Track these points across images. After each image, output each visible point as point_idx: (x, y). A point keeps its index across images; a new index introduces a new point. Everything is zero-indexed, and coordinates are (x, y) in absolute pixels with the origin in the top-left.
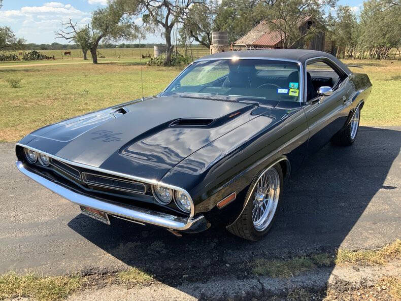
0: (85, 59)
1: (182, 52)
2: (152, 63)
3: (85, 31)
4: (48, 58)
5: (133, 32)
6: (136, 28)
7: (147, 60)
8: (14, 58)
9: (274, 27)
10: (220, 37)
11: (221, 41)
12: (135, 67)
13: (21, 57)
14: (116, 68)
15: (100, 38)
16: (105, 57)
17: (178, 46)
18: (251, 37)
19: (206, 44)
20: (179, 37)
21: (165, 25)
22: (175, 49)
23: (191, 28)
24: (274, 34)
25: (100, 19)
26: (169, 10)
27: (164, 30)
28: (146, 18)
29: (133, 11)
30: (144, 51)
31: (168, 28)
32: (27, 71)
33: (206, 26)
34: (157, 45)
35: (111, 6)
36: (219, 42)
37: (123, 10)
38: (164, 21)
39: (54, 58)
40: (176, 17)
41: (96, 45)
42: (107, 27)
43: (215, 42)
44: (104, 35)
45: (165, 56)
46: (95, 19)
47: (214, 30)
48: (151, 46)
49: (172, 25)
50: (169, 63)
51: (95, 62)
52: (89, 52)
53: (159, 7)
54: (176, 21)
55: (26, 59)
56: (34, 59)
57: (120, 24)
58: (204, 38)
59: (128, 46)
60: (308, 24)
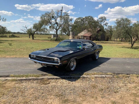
0: (30, 38)
1: (61, 37)
3: (31, 29)
4: (17, 37)
5: (46, 30)
6: (47, 29)
7: (50, 39)
8: (6, 37)
9: (89, 31)
11: (73, 34)
12: (46, 41)
13: (8, 36)
14: (40, 41)
15: (35, 32)
16: (37, 37)
17: (60, 35)
18: (83, 34)
19: (68, 35)
20: (60, 32)
21: (56, 29)
22: (59, 36)
23: (64, 30)
24: (89, 33)
25: (36, 26)
26: (57, 25)
27: (55, 31)
28: (50, 27)
30: (49, 36)
31: (57, 30)
33: (69, 30)
34: (53, 34)
36: (72, 35)
37: (43, 24)
38: (56, 28)
39: (19, 37)
41: (34, 34)
42: (38, 29)
43: (71, 35)
44: (36, 31)
45: (55, 38)
46: (34, 26)
47: (71, 31)
48: (51, 34)
50: (56, 40)
51: (33, 39)
52: (31, 36)
53: (54, 24)
55: (10, 37)
56: (12, 37)
57: (42, 28)
58: (68, 33)
59: (43, 34)
60: (100, 30)
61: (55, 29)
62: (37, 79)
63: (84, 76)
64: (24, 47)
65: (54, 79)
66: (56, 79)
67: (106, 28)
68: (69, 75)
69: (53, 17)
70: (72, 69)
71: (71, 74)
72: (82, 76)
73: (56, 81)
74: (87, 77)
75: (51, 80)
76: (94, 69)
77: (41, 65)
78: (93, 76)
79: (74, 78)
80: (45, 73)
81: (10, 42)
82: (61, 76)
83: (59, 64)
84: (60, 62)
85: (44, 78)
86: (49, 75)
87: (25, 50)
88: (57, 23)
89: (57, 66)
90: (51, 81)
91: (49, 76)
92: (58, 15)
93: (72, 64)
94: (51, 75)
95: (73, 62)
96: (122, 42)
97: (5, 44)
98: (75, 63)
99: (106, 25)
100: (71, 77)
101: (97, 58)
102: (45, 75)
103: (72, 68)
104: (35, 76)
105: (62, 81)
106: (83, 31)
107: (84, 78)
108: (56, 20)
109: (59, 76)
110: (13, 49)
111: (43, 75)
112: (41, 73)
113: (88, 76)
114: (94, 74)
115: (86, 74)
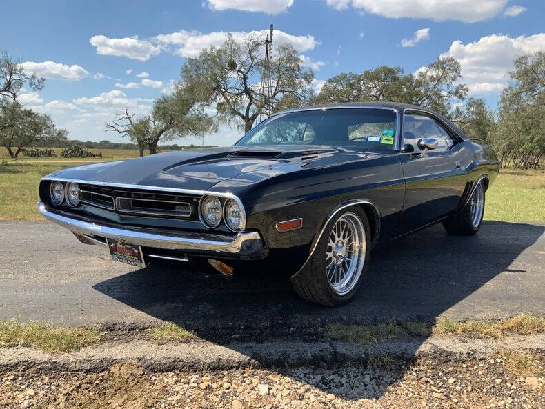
4: (94, 156)
15: (162, 131)
21: (245, 118)
26: (251, 99)
27: (242, 122)
29: (207, 100)
31: (248, 121)
35: (179, 93)
38: (244, 113)
39: (100, 156)
40: (260, 107)
41: (158, 139)
42: (173, 118)
44: (167, 128)
46: (158, 108)
49: (255, 117)
52: (147, 150)
54: (260, 112)
55: (65, 155)
56: (75, 156)
61: (243, 117)
62: (55, 370)
63: (440, 341)
65: (193, 367)
66: (216, 368)
67: (458, 109)
68: (319, 337)
69: (233, 65)
70: (342, 287)
71: (333, 330)
72: (425, 347)
73: (209, 388)
74: (472, 356)
75: (170, 379)
76: (490, 286)
78: (511, 343)
79: (362, 362)
80: (134, 315)
82: (261, 338)
83: (241, 239)
84: (243, 226)
85: (113, 362)
86: (157, 332)
88: (248, 91)
90: (166, 390)
91: (162, 341)
92: (253, 59)
93: (338, 250)
94: (181, 332)
95: (348, 232)
98: (361, 245)
99: (461, 97)
101: (475, 223)
102: (130, 332)
103: (339, 277)
104: (47, 341)
105: (263, 389)
107: (444, 358)
108: (245, 78)
109: (242, 340)
111: (114, 332)
112: (103, 321)
113: (477, 345)
114: (520, 325)
115: (454, 331)
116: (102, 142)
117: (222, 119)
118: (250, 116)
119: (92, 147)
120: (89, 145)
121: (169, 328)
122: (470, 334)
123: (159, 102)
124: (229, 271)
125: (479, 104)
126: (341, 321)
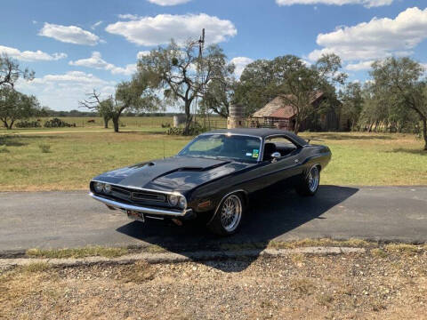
0: (106, 127)
1: (201, 122)
2: (172, 133)
3: (109, 102)
4: (69, 126)
5: (155, 104)
6: (158, 100)
7: (167, 129)
8: (35, 125)
9: (287, 102)
10: (237, 110)
12: (155, 136)
13: (42, 124)
14: (137, 137)
15: (123, 108)
16: (127, 125)
17: (196, 115)
18: (268, 110)
19: (224, 115)
20: (198, 108)
21: (185, 99)
22: (193, 120)
23: (210, 101)
24: (288, 108)
25: (124, 91)
26: (189, 85)
27: (183, 103)
28: (167, 93)
29: (156, 86)
30: (164, 120)
31: (188, 102)
32: (51, 137)
33: (224, 99)
34: (177, 115)
35: (135, 81)
36: (237, 114)
37: (147, 85)
38: (184, 96)
39: (75, 126)
40: (195, 92)
41: (119, 114)
42: (130, 98)
43: (232, 114)
44: (127, 106)
45: (183, 126)
46: (120, 91)
47: (233, 103)
48: (172, 115)
49: (192, 98)
50: (187, 133)
51: (117, 130)
52: (111, 121)
53: (179, 83)
54: (195, 95)
55: (47, 126)
56: (55, 126)
57: (142, 97)
58: (223, 110)
59: (148, 115)
60: (323, 98)
62: (113, 264)
63: (269, 250)
64: (88, 155)
65: (167, 262)
66: (176, 262)
67: (340, 92)
68: (219, 250)
69: (175, 62)
70: (230, 228)
71: (223, 247)
72: (262, 253)
73: (174, 269)
74: (279, 256)
75: (158, 266)
77: (129, 214)
78: (298, 250)
79: (234, 258)
80: (139, 242)
81: (46, 143)
82: (194, 251)
83: (185, 211)
84: (186, 206)
85: (135, 261)
86: (151, 249)
87: (87, 166)
88: (186, 80)
89: (179, 217)
90: (157, 270)
91: (153, 252)
92: (190, 57)
93: (228, 211)
94: (161, 249)
95: (233, 203)
96: (394, 135)
97: (30, 147)
98: (239, 209)
99: (342, 82)
100: (226, 253)
101: (313, 189)
102: (139, 249)
103: (229, 223)
104: (107, 254)
105: (195, 269)
106: (268, 102)
107: (269, 256)
108: (184, 71)
109: (185, 251)
110: (51, 165)
111: (132, 249)
112: (127, 245)
113: (282, 251)
114: (304, 243)
115: (275, 246)
116: (72, 112)
117: (168, 103)
118: (189, 98)
119: (64, 116)
120: (62, 114)
121: (155, 247)
122: (282, 247)
123: (120, 86)
124: (180, 223)
125: (356, 86)
126: (229, 243)
